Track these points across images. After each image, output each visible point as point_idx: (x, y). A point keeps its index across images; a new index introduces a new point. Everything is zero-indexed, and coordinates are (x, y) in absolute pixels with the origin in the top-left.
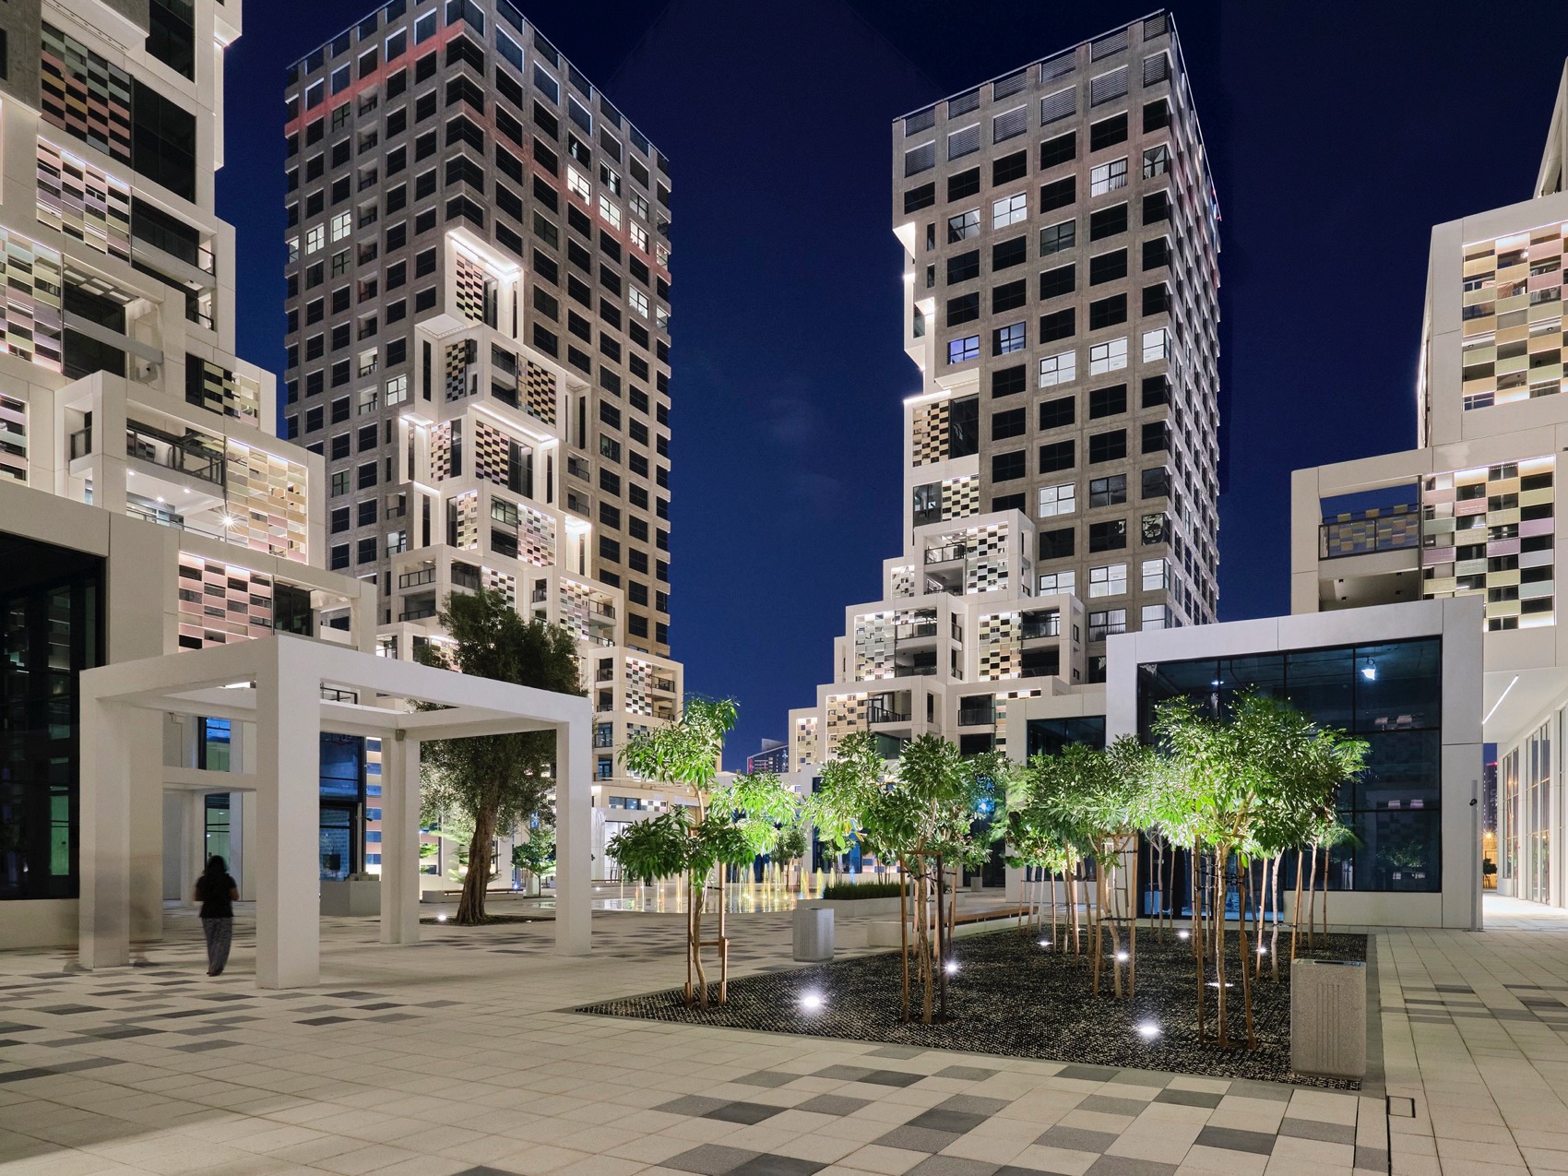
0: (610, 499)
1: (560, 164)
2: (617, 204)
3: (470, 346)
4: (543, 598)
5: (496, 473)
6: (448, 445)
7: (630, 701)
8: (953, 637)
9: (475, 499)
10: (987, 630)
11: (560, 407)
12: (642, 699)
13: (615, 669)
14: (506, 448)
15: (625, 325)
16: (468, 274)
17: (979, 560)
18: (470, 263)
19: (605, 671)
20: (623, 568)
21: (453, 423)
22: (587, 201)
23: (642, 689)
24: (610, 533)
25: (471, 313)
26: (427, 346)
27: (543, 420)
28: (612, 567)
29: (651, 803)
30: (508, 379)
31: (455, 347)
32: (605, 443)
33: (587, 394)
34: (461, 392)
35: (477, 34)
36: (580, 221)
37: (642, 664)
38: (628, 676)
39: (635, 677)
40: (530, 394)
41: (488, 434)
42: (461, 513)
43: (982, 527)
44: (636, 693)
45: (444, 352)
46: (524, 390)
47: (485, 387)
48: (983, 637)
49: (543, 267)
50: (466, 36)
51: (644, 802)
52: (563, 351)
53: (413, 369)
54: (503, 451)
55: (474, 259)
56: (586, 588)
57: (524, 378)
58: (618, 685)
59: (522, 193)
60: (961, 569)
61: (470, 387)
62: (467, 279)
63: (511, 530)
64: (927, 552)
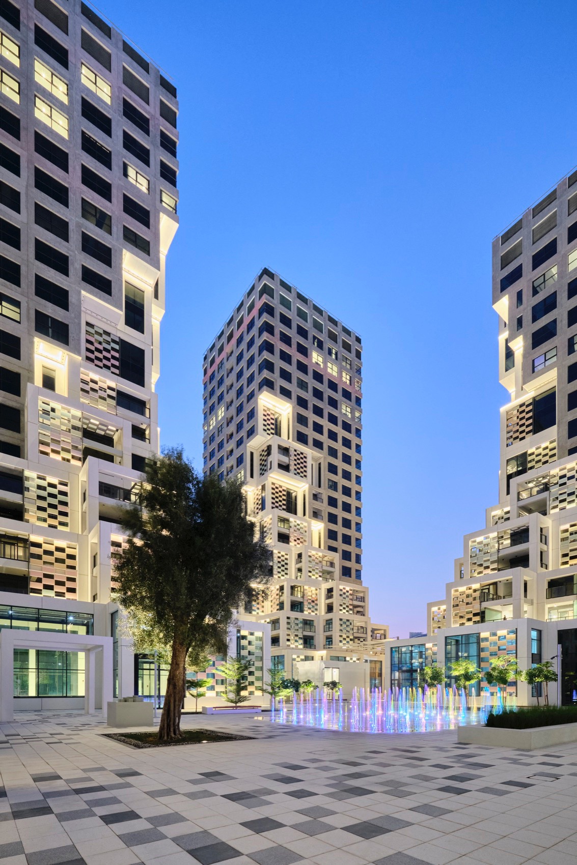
0: (333, 510)
1: (309, 351)
2: (336, 364)
3: (269, 447)
4: (301, 562)
5: (280, 506)
6: (260, 497)
7: (341, 608)
8: (541, 541)
9: (271, 519)
10: (567, 534)
11: (309, 469)
12: (347, 607)
13: (334, 593)
14: (285, 493)
15: (340, 423)
16: (268, 414)
17: (559, 490)
18: (269, 409)
19: (330, 594)
20: (339, 544)
21: (262, 486)
22: (322, 367)
23: (348, 602)
24: (333, 527)
25: (269, 432)
26: (252, 454)
27: (301, 477)
28: (333, 543)
29: (351, 659)
30: (285, 460)
31: (263, 451)
32: (330, 483)
33: (322, 461)
34: (265, 470)
35: (271, 299)
36: (318, 377)
37: (348, 589)
38: (341, 595)
39: (344, 596)
40: (295, 465)
41: (277, 488)
42: (265, 527)
43: (562, 467)
44: (344, 604)
45: (259, 454)
46: (292, 463)
47: (275, 465)
48: (563, 540)
49: (302, 403)
50: (267, 301)
51: (348, 659)
52: (310, 441)
53: (246, 465)
54: (284, 495)
55: (270, 407)
56: (320, 554)
57: (293, 458)
58: (336, 600)
59: (292, 369)
60: (546, 498)
61: (269, 467)
62: (268, 417)
63: (286, 531)
64: (519, 494)
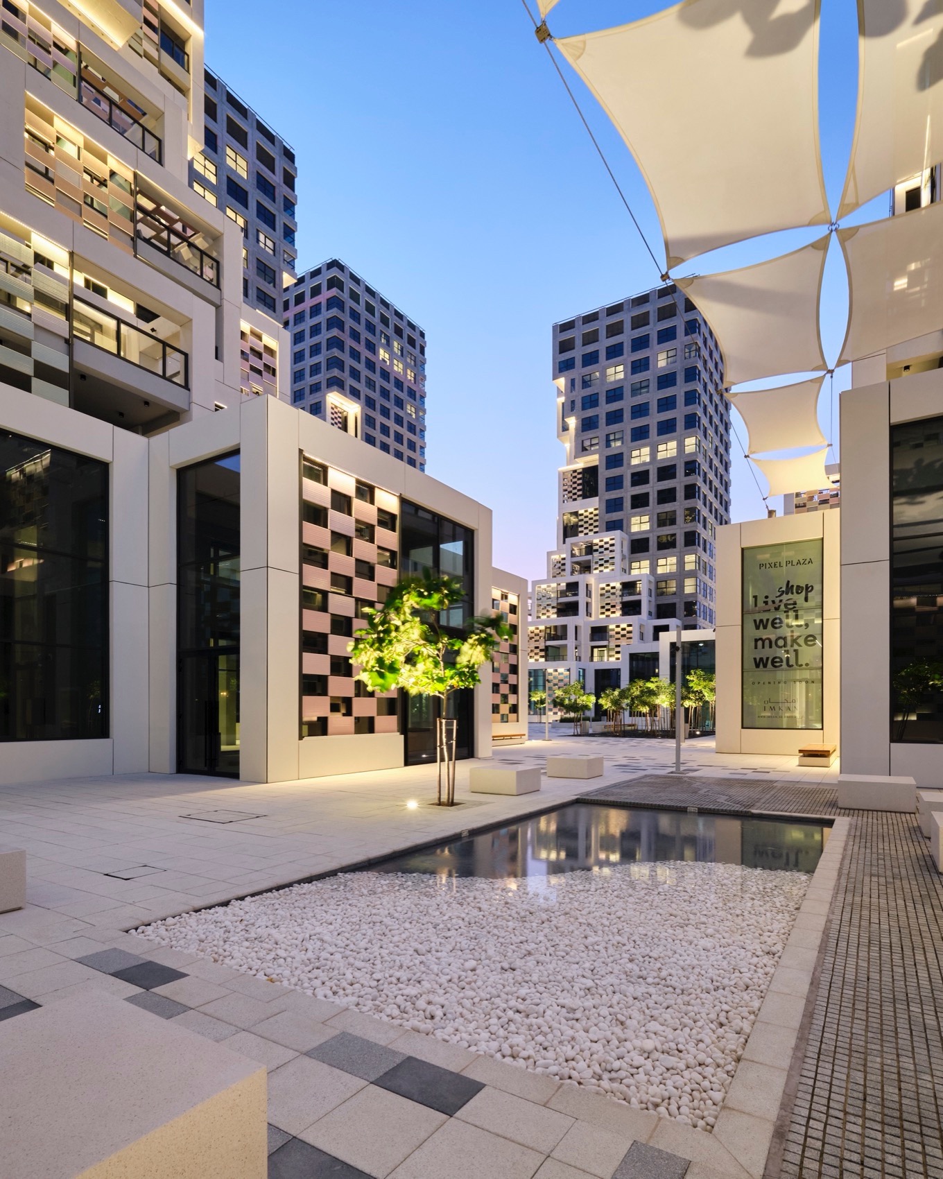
1: (376, 347)
2: (402, 361)
10: (604, 592)
18: (336, 407)
22: (388, 363)
36: (385, 375)
49: (370, 403)
55: (339, 403)
59: (361, 367)
62: (335, 411)
